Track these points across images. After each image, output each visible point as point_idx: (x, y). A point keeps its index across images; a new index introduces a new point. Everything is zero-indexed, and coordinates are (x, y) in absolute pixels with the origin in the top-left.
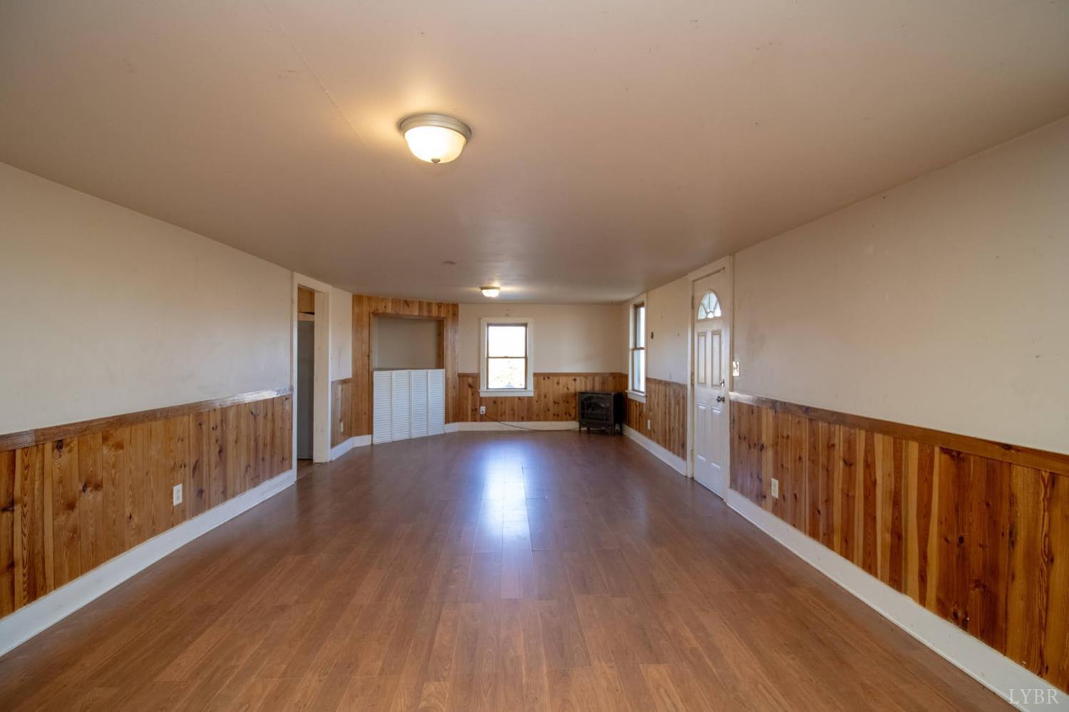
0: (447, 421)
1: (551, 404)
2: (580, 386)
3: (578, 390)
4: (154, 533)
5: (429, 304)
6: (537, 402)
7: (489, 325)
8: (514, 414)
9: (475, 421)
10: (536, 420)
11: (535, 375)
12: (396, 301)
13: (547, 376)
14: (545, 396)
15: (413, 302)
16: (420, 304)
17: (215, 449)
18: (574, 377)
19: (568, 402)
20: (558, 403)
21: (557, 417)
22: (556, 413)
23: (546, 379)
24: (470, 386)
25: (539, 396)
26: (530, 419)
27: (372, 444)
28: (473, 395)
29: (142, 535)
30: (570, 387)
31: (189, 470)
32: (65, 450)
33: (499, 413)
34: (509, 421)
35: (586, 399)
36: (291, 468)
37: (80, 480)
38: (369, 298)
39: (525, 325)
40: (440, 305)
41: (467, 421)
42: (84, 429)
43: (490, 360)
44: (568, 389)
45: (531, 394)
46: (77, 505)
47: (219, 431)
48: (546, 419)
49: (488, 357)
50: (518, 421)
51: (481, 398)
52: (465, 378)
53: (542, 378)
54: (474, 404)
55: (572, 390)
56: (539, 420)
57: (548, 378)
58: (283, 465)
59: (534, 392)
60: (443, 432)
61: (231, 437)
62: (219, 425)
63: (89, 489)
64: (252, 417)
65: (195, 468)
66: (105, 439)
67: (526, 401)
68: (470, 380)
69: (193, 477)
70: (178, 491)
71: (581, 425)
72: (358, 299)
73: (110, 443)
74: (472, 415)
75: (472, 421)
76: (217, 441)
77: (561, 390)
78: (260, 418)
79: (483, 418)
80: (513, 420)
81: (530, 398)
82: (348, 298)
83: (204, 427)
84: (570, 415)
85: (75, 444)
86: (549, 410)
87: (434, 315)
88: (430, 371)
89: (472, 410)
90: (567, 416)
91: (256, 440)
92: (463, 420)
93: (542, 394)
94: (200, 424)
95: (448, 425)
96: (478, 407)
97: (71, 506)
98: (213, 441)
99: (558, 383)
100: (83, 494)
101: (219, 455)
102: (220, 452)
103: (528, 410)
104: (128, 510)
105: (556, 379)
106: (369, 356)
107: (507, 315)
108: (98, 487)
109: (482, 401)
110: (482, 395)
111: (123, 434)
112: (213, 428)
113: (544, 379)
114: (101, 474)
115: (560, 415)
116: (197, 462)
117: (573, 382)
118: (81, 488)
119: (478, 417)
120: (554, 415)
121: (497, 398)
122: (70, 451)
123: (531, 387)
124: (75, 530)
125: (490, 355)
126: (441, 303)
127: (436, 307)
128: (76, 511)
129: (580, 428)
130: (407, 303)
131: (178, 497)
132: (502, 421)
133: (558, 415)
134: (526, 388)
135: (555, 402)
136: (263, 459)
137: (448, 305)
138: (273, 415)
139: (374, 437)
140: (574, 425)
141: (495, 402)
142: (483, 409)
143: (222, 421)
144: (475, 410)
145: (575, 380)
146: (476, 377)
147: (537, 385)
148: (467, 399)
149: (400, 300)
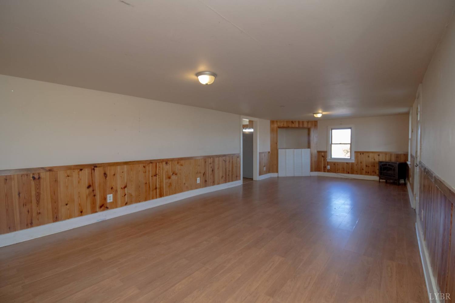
0: (311, 171)
1: (364, 167)
2: (382, 158)
3: (381, 160)
4: (192, 189)
5: (303, 122)
6: (356, 165)
7: (332, 129)
8: (344, 170)
9: (325, 172)
10: (356, 174)
11: (355, 152)
12: (287, 122)
13: (362, 153)
14: (361, 163)
15: (295, 122)
16: (299, 122)
17: (210, 170)
18: (378, 154)
19: (374, 166)
20: (369, 167)
21: (367, 173)
22: (367, 171)
23: (362, 154)
24: (323, 156)
25: (358, 163)
26: (352, 173)
27: (278, 177)
28: (324, 160)
29: (188, 189)
30: (376, 159)
31: (202, 174)
32: (168, 164)
33: (336, 170)
34: (341, 173)
35: (383, 165)
36: (240, 179)
37: (172, 172)
38: (277, 122)
39: (350, 128)
40: (308, 122)
41: (321, 171)
42: (172, 160)
43: (332, 145)
44: (374, 159)
45: (353, 161)
46: (171, 178)
47: (212, 165)
48: (361, 174)
49: (332, 144)
50: (346, 173)
51: (328, 162)
52: (320, 153)
53: (359, 154)
54: (325, 164)
55: (377, 160)
56: (358, 174)
57: (363, 154)
58: (237, 178)
59: (355, 160)
60: (309, 175)
61: (216, 167)
62: (212, 163)
63: (174, 175)
64: (224, 162)
65: (204, 175)
66: (178, 163)
67: (350, 164)
68: (323, 154)
69: (203, 176)
70: (198, 179)
71: (380, 178)
72: (272, 122)
73: (179, 164)
74: (323, 169)
75: (323, 172)
76: (211, 167)
77: (371, 160)
78: (227, 162)
79: (329, 171)
80: (344, 173)
81: (352, 164)
82: (268, 122)
83: (207, 163)
84: (376, 173)
85: (170, 163)
86: (363, 170)
87: (305, 126)
88: (303, 150)
89: (324, 167)
90: (373, 173)
91: (226, 169)
92: (319, 171)
93: (359, 162)
94: (206, 162)
95: (312, 172)
96: (326, 166)
97: (169, 178)
98: (210, 167)
99: (369, 157)
100: (172, 176)
101: (212, 172)
102: (213, 170)
103: (351, 169)
104: (184, 182)
105: (367, 154)
106: (276, 143)
107: (341, 124)
108: (176, 174)
109: (328, 163)
110: (328, 160)
111: (182, 162)
112: (210, 164)
113: (360, 154)
114: (177, 171)
115: (370, 172)
116: (205, 172)
117: (378, 156)
118: (172, 174)
119: (326, 170)
120: (366, 172)
121: (335, 162)
122: (169, 165)
123: (353, 158)
124: (170, 184)
125: (333, 143)
126: (309, 121)
127: (307, 123)
128: (171, 179)
129: (379, 180)
130: (292, 122)
131: (198, 181)
132: (338, 173)
133: (368, 173)
134: (351, 158)
135: (366, 166)
136: (229, 175)
137: (312, 122)
138: (232, 162)
139: (279, 174)
140: (376, 178)
141: (334, 164)
142: (329, 167)
143: (213, 162)
144: (325, 167)
145: (379, 155)
146: (325, 152)
147: (356, 157)
148: (321, 162)
149: (290, 121)
